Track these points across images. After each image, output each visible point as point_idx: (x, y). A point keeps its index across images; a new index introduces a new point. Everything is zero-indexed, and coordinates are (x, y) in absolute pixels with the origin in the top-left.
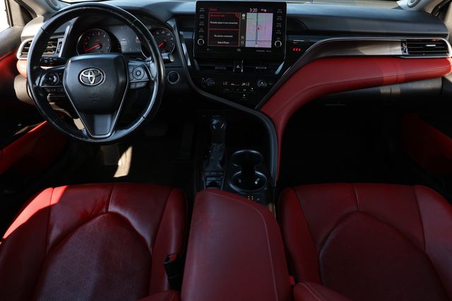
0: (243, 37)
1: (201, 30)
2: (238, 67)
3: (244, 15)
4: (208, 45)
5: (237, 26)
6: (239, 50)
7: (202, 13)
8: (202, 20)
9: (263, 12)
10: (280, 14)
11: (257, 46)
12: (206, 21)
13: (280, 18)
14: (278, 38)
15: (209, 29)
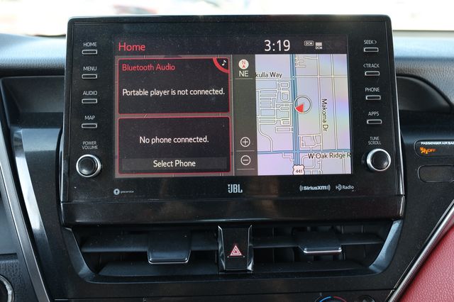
0: (245, 142)
1: (90, 122)
2: (236, 252)
3: (244, 64)
4: (118, 175)
5: (222, 103)
6: (235, 188)
7: (90, 60)
8: (92, 84)
9: (312, 51)
10: (371, 57)
11: (298, 171)
12: (103, 86)
13: (371, 70)
14: (375, 140)
15: (118, 117)
